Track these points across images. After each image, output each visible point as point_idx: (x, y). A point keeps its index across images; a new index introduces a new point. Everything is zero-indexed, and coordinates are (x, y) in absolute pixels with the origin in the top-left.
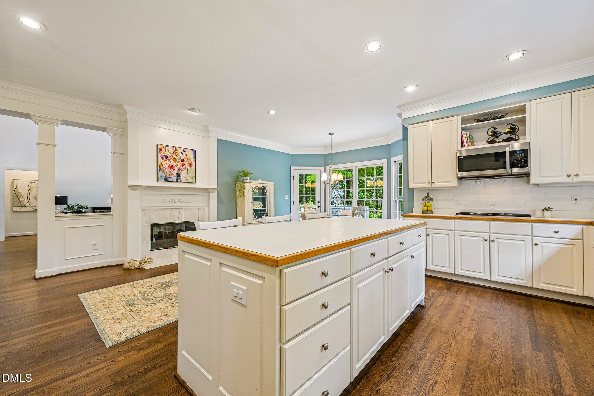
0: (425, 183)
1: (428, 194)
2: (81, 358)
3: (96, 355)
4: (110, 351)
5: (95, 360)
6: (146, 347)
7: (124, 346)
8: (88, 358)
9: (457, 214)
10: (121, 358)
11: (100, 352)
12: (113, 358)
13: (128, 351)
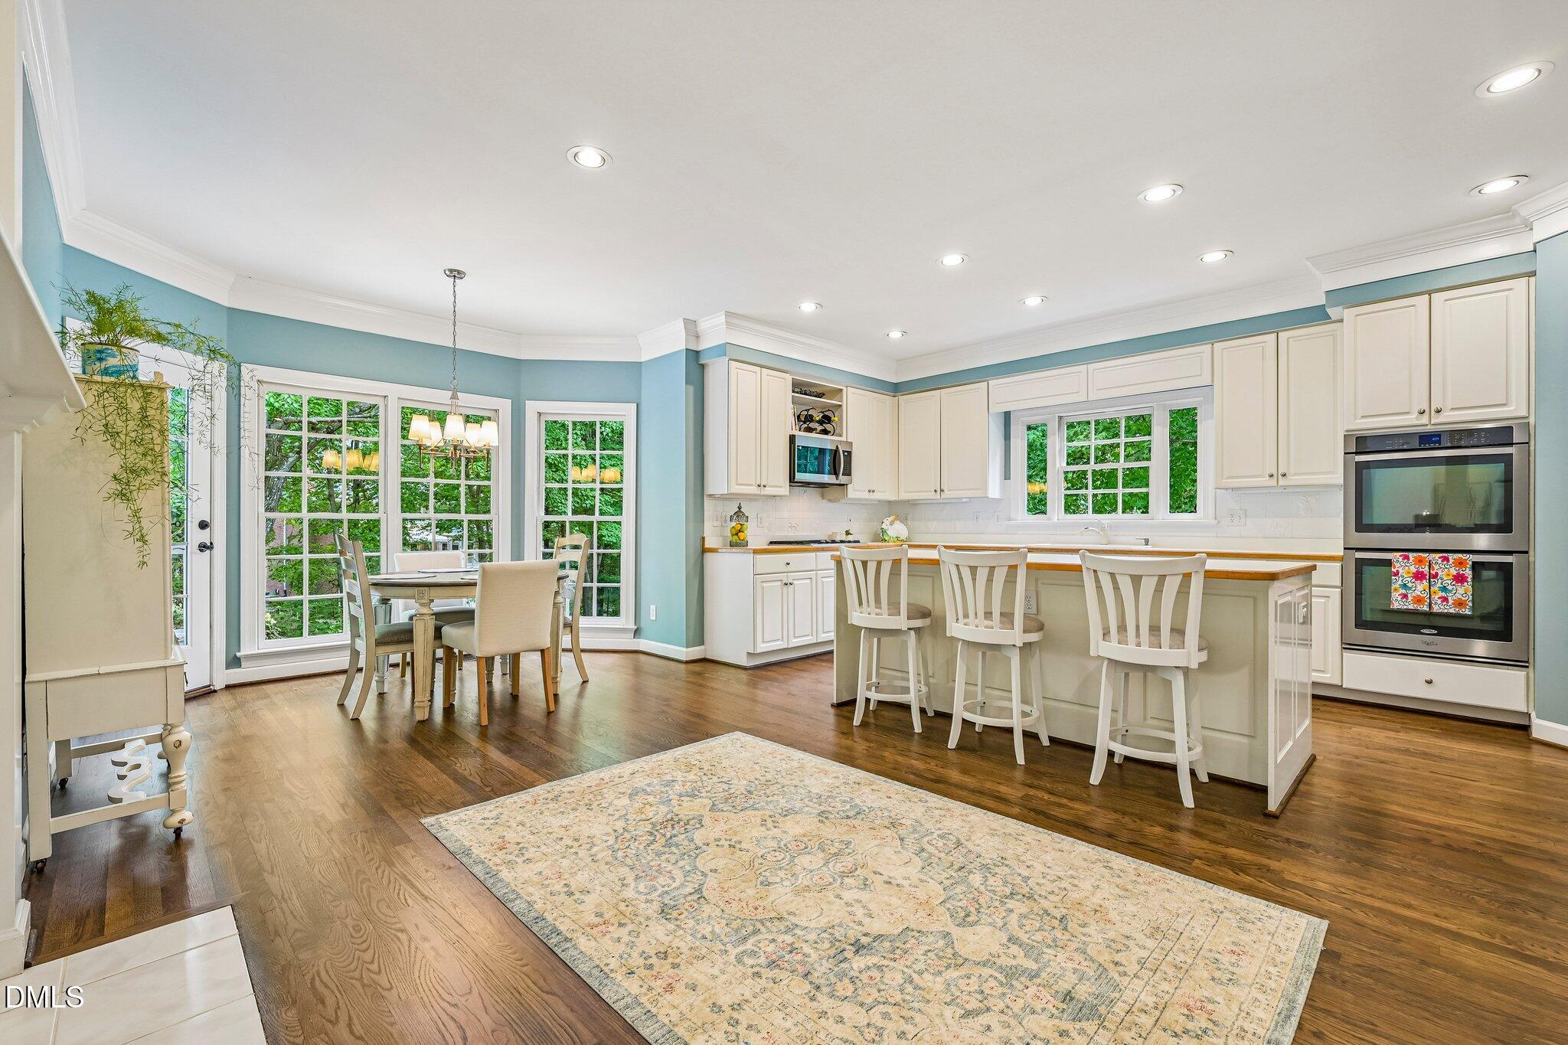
0: (751, 485)
1: (740, 508)
2: (1402, 944)
3: (1363, 926)
4: (1330, 912)
5: (1375, 919)
6: (1256, 867)
7: (1292, 900)
8: (1388, 934)
9: (771, 543)
10: (1321, 886)
11: (1351, 924)
12: (1335, 896)
13: (1296, 886)
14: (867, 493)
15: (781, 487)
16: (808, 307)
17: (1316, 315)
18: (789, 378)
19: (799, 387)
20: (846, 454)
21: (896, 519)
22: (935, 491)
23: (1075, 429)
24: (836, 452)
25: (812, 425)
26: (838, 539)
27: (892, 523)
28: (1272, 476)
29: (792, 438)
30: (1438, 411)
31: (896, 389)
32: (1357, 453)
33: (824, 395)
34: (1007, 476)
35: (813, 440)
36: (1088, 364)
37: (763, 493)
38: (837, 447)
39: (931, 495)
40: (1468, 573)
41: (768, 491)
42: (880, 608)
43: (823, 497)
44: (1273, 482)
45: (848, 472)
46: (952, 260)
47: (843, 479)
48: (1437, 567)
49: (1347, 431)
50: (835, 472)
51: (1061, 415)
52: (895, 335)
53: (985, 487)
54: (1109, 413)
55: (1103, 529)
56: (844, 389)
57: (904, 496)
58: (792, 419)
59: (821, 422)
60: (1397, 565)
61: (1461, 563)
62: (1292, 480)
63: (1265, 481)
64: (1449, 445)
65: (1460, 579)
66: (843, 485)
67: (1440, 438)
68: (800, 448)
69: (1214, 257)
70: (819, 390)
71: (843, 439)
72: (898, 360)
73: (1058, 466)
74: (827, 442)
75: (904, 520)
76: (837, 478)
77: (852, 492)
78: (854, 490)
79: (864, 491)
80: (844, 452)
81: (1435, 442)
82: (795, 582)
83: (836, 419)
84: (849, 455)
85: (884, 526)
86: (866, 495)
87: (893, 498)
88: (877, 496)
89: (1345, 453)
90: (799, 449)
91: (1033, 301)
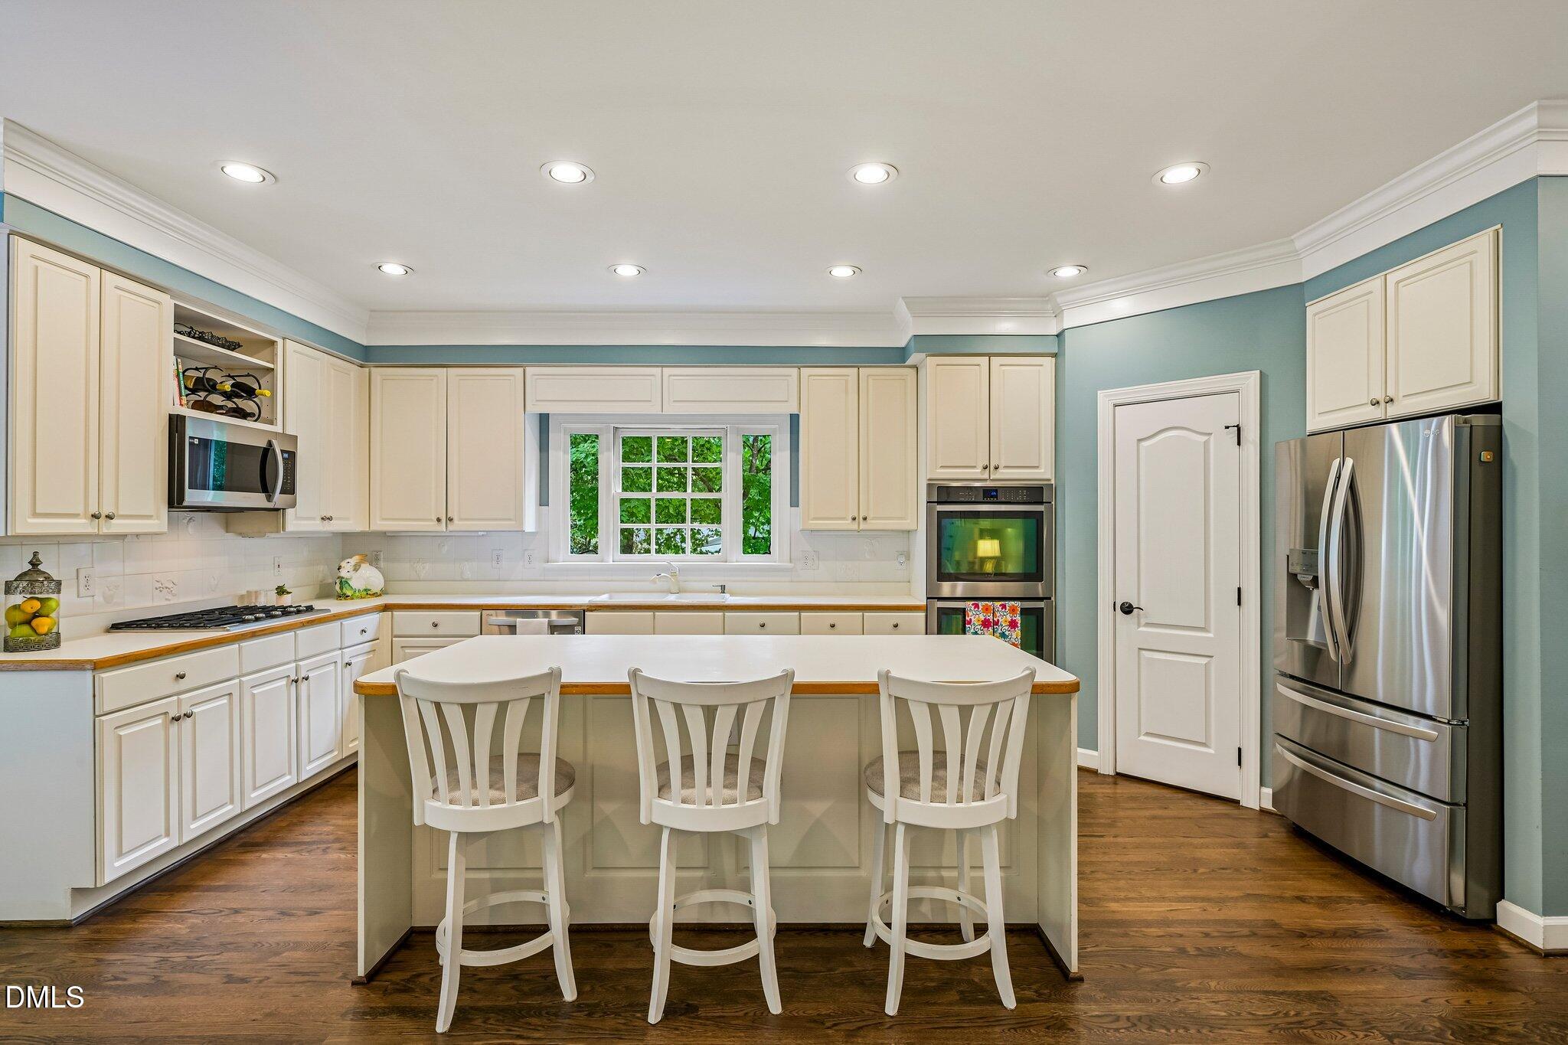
0: (73, 516)
1: (35, 564)
14: (319, 521)
15: (149, 517)
16: (243, 173)
17: (897, 356)
18: (168, 303)
19: (186, 323)
20: (286, 455)
21: (363, 561)
22: (439, 520)
23: (635, 448)
24: (267, 452)
25: (217, 399)
26: (262, 602)
27: (356, 568)
28: (854, 519)
29: (176, 424)
30: (996, 468)
31: (368, 355)
32: (939, 503)
33: (240, 346)
34: (543, 500)
35: (217, 428)
36: (662, 367)
37: (105, 530)
38: (270, 443)
39: (431, 526)
40: (1018, 618)
41: (116, 526)
42: (502, 788)
43: (227, 528)
44: (854, 526)
45: (289, 489)
46: (567, 173)
47: (279, 499)
48: (998, 615)
49: (929, 480)
50: (266, 488)
51: (616, 426)
52: (393, 269)
53: (519, 517)
54: (676, 430)
55: (674, 575)
56: (280, 341)
57: (379, 525)
58: (172, 386)
59: (228, 396)
60: (971, 614)
61: (1013, 610)
62: (872, 524)
63: (847, 524)
64: (1003, 500)
65: (1013, 624)
66: (278, 510)
67: (997, 493)
68: (196, 442)
69: (842, 272)
70: (231, 337)
71: (278, 429)
72: (372, 311)
73: (613, 492)
74: (248, 433)
75: (373, 560)
76: (269, 499)
77: (295, 521)
78: (297, 518)
79: (313, 519)
80: (283, 452)
81: (992, 497)
82: (196, 710)
83: (268, 393)
84: (291, 457)
85: (343, 573)
86: (317, 526)
87: (358, 529)
88: (336, 526)
89: (928, 502)
90: (191, 444)
91: (627, 271)
